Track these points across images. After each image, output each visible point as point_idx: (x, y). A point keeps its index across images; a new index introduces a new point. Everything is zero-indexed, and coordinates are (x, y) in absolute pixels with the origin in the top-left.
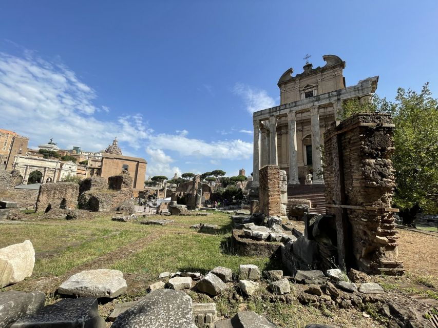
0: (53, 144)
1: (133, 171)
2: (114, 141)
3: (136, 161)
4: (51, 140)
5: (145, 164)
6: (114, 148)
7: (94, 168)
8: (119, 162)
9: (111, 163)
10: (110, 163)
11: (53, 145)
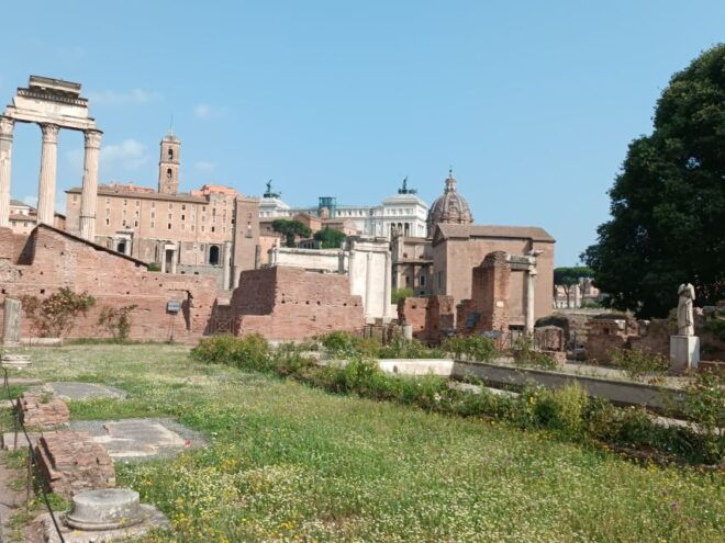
0: (275, 195)
2: (448, 181)
3: (523, 239)
4: (269, 186)
5: (548, 246)
6: (451, 203)
7: (412, 265)
8: (482, 246)
9: (466, 251)
10: (462, 250)
11: (274, 199)
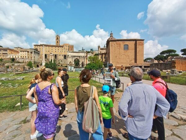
1: (132, 49)
8: (121, 43)
9: (116, 45)
